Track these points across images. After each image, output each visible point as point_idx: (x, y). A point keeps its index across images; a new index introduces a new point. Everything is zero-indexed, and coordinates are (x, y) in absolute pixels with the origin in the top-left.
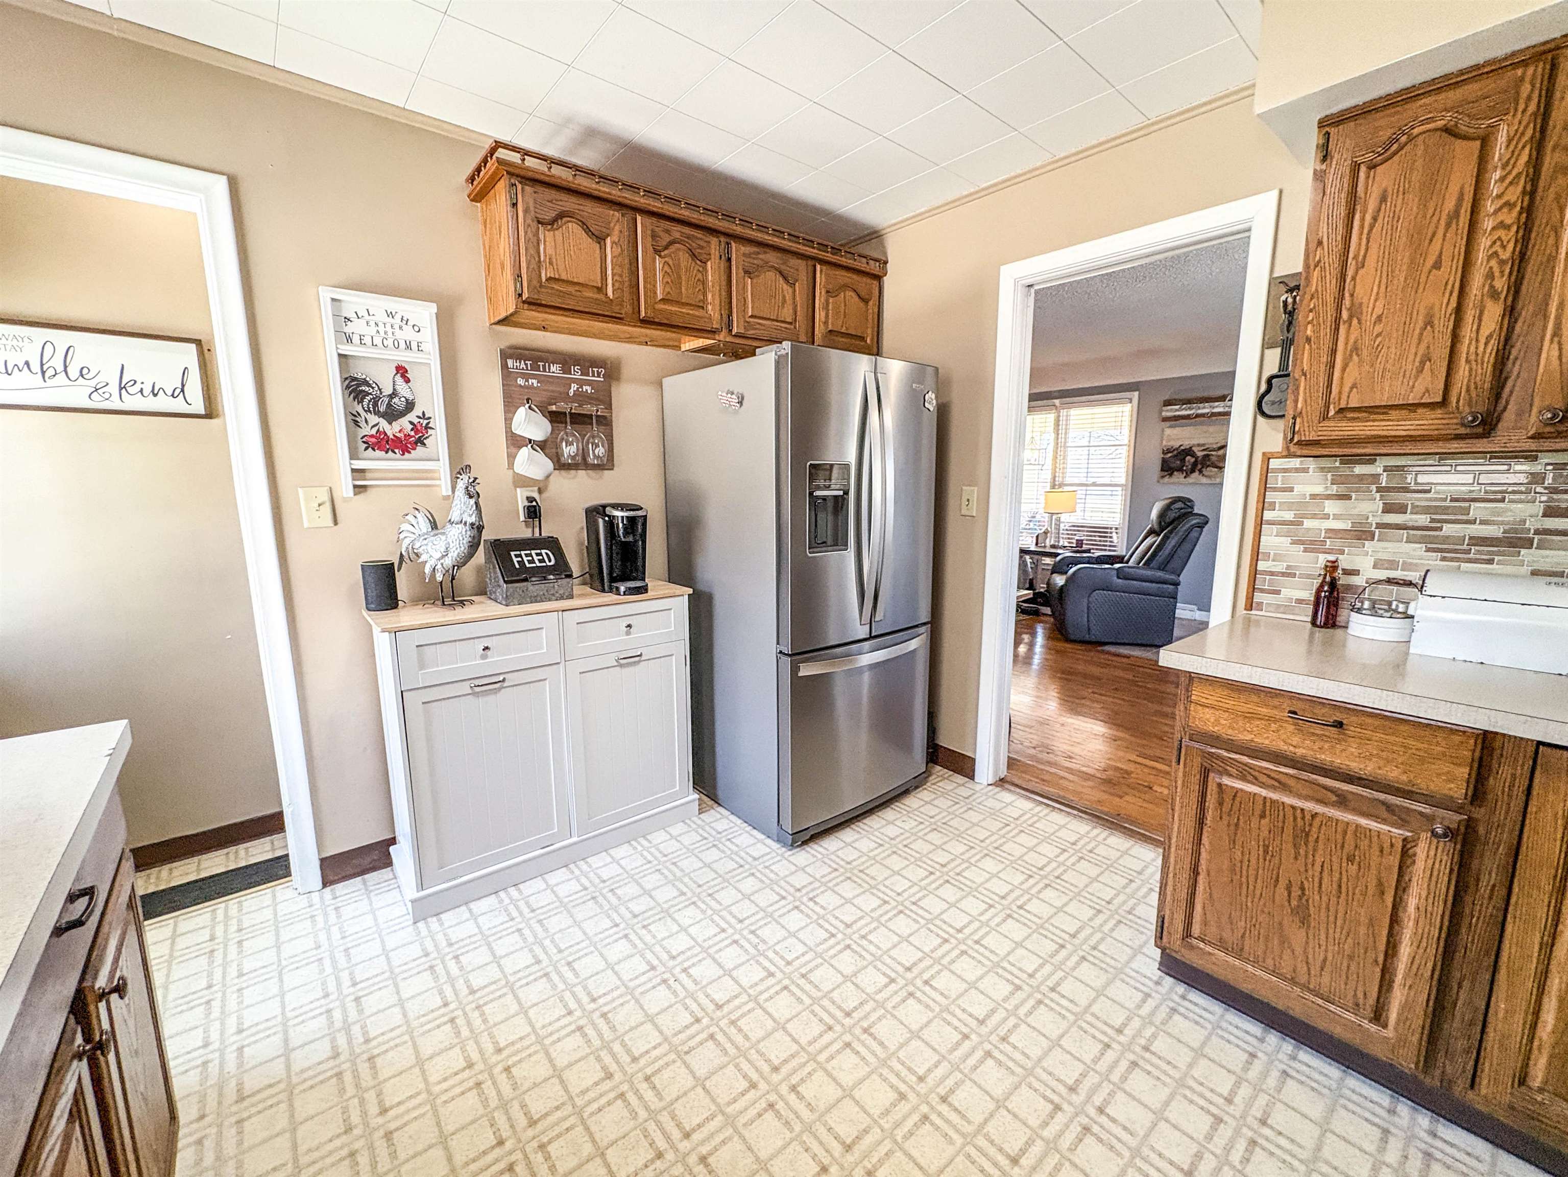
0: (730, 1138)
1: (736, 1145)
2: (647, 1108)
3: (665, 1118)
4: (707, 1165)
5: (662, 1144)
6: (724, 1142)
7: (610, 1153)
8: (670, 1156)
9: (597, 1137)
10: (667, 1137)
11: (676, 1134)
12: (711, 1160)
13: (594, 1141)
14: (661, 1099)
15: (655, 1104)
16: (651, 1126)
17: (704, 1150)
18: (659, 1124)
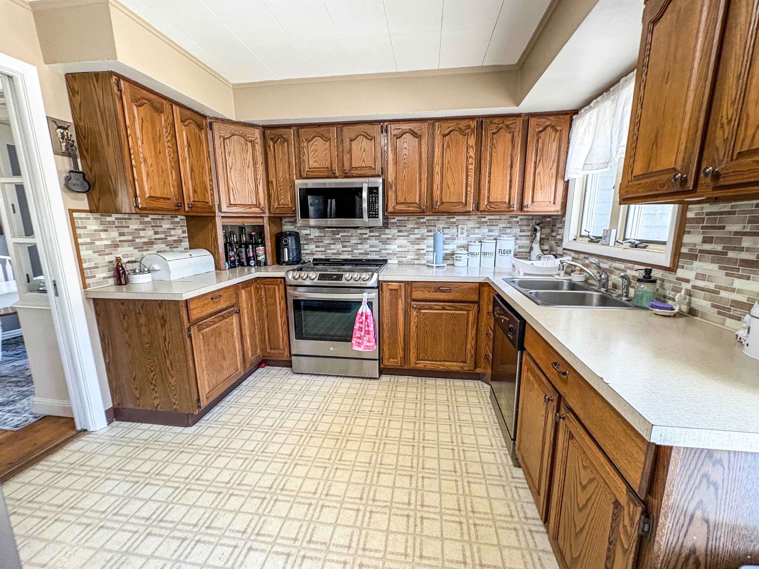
0: (348, 497)
1: (349, 494)
2: (360, 534)
3: (358, 524)
4: (362, 496)
5: (368, 515)
6: (351, 498)
7: (385, 528)
8: (369, 509)
9: (384, 539)
10: (364, 516)
11: (361, 514)
12: (359, 496)
13: (387, 538)
14: (353, 532)
15: (357, 531)
16: (365, 525)
17: (358, 501)
18: (362, 523)
